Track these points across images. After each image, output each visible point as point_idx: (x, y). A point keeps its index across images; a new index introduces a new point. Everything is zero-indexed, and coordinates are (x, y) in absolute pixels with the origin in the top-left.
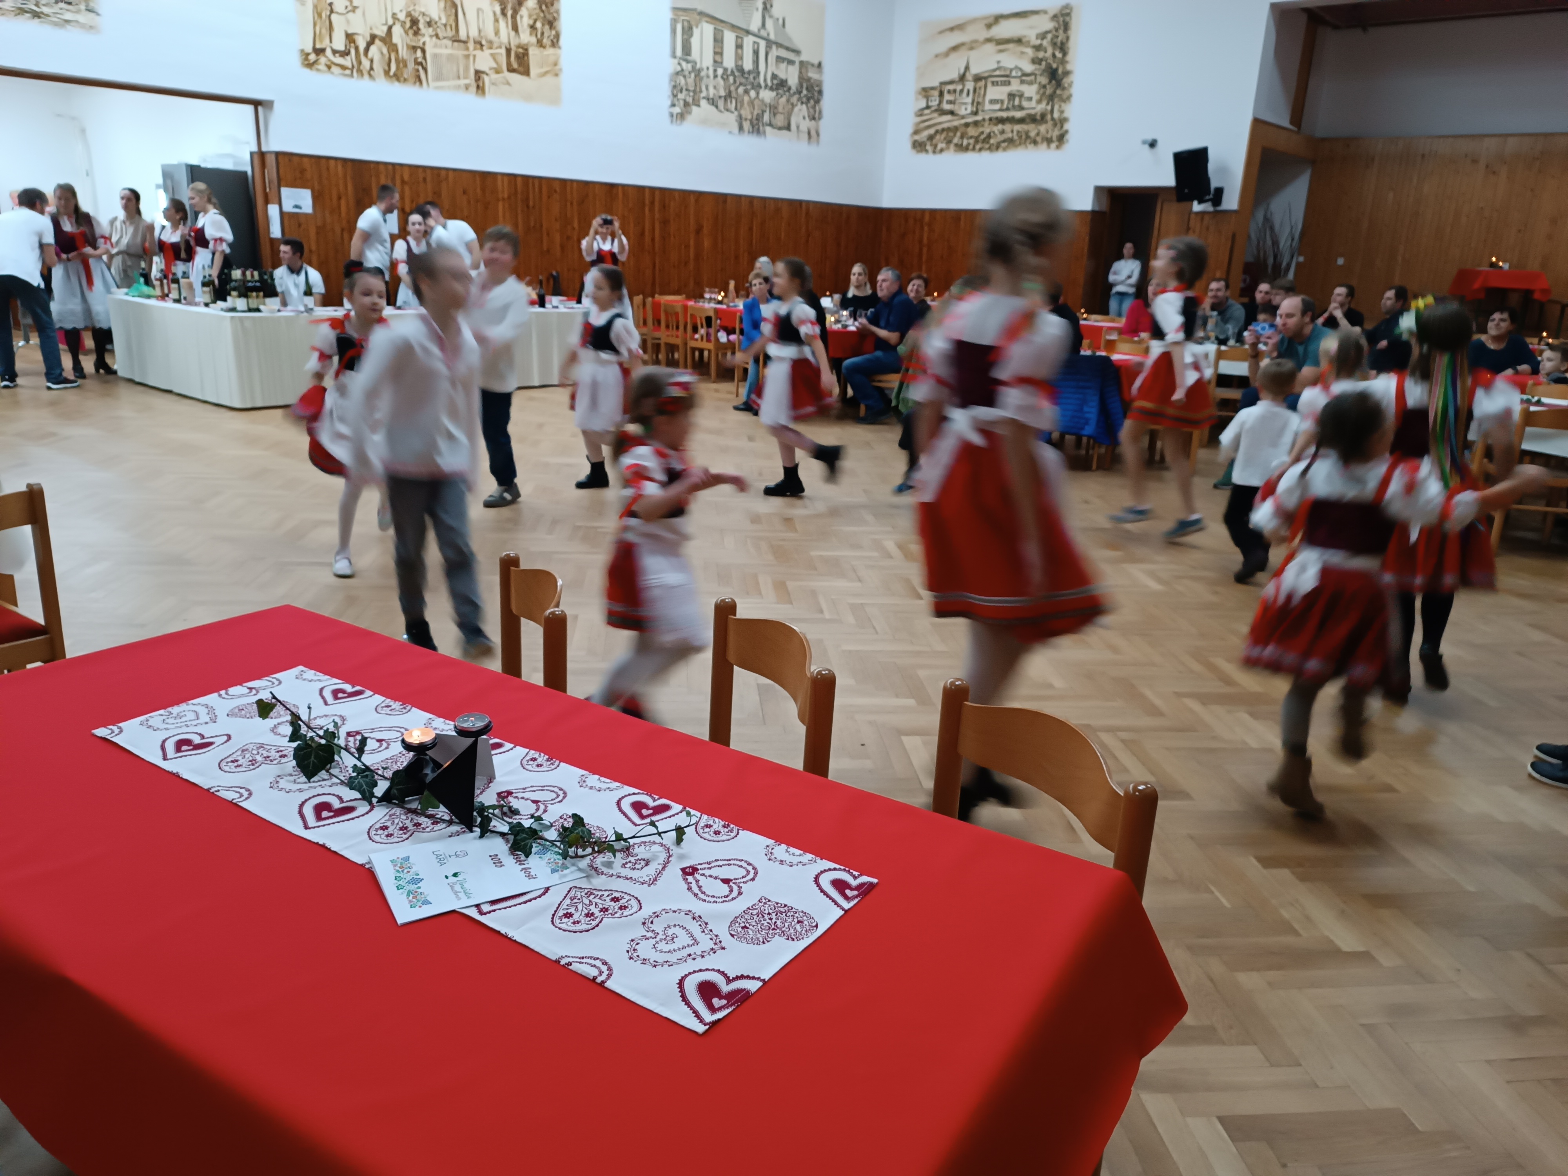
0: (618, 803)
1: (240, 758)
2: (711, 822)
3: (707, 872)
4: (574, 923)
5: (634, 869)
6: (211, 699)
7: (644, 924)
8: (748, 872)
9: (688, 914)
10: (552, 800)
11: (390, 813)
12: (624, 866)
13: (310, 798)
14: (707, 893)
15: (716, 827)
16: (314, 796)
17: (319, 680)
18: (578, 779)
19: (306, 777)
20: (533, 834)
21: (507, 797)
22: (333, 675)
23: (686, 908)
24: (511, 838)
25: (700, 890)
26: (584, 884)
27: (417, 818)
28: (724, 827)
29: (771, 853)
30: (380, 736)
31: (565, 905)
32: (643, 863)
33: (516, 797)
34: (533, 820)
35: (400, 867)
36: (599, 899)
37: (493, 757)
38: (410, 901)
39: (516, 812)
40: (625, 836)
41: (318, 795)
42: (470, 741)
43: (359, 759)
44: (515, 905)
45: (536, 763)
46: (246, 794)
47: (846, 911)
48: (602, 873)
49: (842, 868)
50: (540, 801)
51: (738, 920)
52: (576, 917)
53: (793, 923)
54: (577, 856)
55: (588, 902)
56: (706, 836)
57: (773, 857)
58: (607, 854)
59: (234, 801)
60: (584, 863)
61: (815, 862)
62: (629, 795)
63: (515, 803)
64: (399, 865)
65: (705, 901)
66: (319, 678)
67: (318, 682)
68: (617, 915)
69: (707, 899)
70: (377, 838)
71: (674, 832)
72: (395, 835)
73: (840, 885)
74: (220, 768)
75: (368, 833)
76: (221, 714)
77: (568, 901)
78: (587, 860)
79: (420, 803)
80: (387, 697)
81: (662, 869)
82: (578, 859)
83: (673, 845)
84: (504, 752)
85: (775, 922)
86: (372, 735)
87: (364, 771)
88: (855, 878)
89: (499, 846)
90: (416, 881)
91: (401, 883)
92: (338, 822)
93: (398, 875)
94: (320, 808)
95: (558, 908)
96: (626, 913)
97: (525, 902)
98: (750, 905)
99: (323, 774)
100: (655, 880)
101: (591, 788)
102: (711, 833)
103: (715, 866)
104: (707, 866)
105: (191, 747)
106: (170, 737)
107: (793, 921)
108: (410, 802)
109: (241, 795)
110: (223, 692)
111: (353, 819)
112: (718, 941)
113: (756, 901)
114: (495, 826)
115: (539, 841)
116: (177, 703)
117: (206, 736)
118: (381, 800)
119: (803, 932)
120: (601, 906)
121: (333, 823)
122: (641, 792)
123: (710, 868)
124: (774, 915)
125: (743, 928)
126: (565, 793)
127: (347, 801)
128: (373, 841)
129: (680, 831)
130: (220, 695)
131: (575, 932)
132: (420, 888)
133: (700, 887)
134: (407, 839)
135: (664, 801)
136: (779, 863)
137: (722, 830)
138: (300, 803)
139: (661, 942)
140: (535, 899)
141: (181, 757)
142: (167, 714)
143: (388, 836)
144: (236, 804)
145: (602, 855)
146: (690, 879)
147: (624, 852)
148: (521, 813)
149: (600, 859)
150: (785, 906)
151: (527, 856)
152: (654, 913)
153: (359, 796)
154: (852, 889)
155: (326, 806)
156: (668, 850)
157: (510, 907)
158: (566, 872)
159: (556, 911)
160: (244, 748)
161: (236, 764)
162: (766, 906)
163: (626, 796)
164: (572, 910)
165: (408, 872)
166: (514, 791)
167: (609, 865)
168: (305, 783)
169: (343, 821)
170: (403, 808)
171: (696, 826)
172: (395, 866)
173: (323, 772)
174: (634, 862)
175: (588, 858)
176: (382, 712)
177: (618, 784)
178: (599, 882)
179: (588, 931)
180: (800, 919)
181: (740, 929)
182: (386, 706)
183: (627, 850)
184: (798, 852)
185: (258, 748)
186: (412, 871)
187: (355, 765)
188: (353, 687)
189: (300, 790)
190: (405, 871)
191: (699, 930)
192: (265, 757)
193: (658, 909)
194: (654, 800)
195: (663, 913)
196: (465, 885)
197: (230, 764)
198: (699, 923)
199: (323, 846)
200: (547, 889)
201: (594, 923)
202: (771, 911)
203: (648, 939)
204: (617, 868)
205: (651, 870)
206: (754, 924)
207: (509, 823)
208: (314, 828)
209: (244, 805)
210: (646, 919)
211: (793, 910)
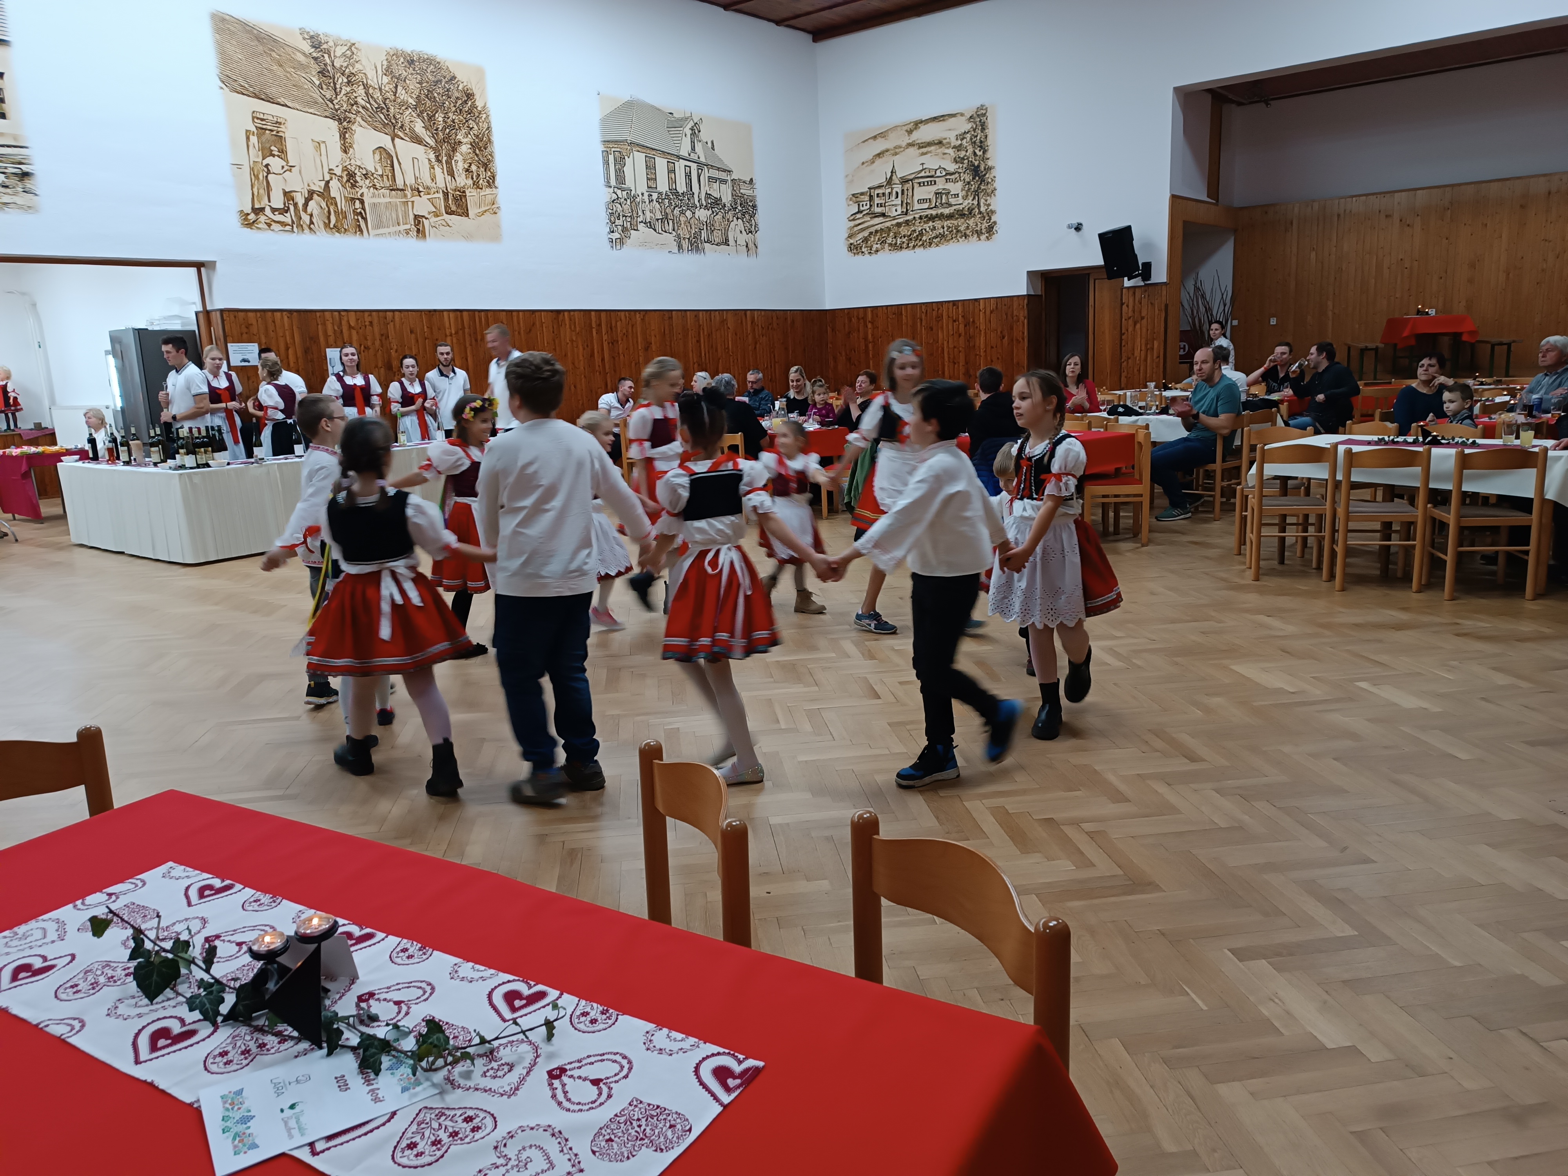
0: (490, 996)
1: (81, 982)
2: (588, 1009)
3: (576, 1073)
4: (417, 1156)
5: (495, 1077)
6: (65, 912)
7: (496, 1148)
8: (622, 1067)
9: (545, 1130)
10: (418, 998)
11: (234, 1034)
12: (484, 1074)
13: (148, 1024)
14: (573, 1100)
15: (593, 1014)
16: (153, 1022)
17: (188, 877)
18: (450, 970)
19: (149, 999)
20: (385, 1046)
21: (367, 1000)
22: (203, 870)
23: (544, 1122)
24: (361, 1051)
25: (565, 1096)
26: (437, 1104)
27: (263, 1037)
28: (602, 1013)
29: (651, 1041)
30: (239, 938)
31: (410, 1133)
32: (506, 1068)
33: (378, 1000)
34: (391, 1027)
35: (232, 1104)
36: (451, 1120)
37: (354, 954)
38: (235, 1147)
39: (374, 1018)
40: (488, 1038)
41: (159, 1019)
42: (313, 947)
43: (207, 971)
44: (354, 1139)
45: (407, 954)
46: (77, 1025)
47: (725, 1107)
48: (459, 1087)
49: (727, 1051)
50: (403, 1002)
51: (603, 1131)
52: (420, 1148)
53: (664, 1129)
54: (431, 1069)
55: (435, 1125)
56: (581, 1026)
57: (651, 1045)
58: (468, 1061)
59: (63, 1037)
60: (439, 1077)
61: (698, 1046)
62: (504, 983)
63: (375, 1008)
64: (229, 1101)
65: (568, 1110)
66: (187, 874)
67: (186, 879)
68: (467, 1140)
69: (572, 1107)
70: (213, 1068)
71: (544, 1027)
72: (235, 1062)
73: (722, 1073)
74: (56, 997)
75: (205, 1062)
76: (72, 928)
77: (414, 1127)
78: (444, 1072)
79: (267, 1019)
80: (258, 890)
81: (528, 1073)
82: (431, 1073)
83: (543, 1041)
84: (374, 944)
85: (645, 1130)
86: (232, 938)
87: (212, 985)
88: (740, 1062)
89: (347, 1063)
90: (246, 1120)
91: (228, 1124)
92: (175, 1052)
93: (227, 1114)
94: (155, 1037)
95: (401, 1138)
96: (478, 1135)
97: (366, 1134)
98: (618, 1111)
99: (168, 992)
100: (517, 1089)
101: (463, 979)
102: (587, 1022)
103: (586, 1064)
104: (577, 1065)
105: (30, 974)
106: (9, 963)
107: (665, 1126)
108: (258, 1017)
109: (73, 1028)
110: (79, 902)
111: (192, 1045)
112: (576, 1161)
113: (626, 1105)
114: (347, 1039)
115: (393, 1053)
116: (25, 921)
117: (49, 958)
118: (227, 1018)
119: (675, 1139)
120: (451, 1130)
121: (169, 1054)
122: (517, 978)
123: (580, 1068)
124: (643, 1120)
125: (607, 1141)
126: (433, 989)
127: (190, 1024)
128: (209, 1072)
129: (549, 1025)
130: (75, 906)
131: (416, 1167)
132: (249, 1127)
133: (565, 1093)
134: (248, 1065)
135: (540, 988)
136: (656, 1052)
137: (600, 1018)
138: (136, 1031)
139: (512, 1168)
140: (378, 1128)
141: (15, 987)
142: (12, 935)
143: (228, 1063)
144: (64, 1041)
145: (462, 1063)
146: (556, 1083)
147: (487, 1056)
148: (381, 1018)
149: (459, 1068)
150: (658, 1107)
151: (377, 1074)
152: (509, 1133)
153: (201, 1017)
154: (735, 1078)
155: (164, 1033)
156: (536, 1049)
157: (348, 1142)
158: (418, 1089)
159: (398, 1142)
160: (88, 969)
161: (75, 990)
162: (637, 1109)
163: (499, 985)
164: (417, 1139)
165: (239, 1109)
166: (376, 992)
167: (467, 1075)
168: (147, 1005)
169: (180, 1050)
170: (250, 1025)
171: (571, 1016)
172: (225, 1103)
173: (168, 990)
174: (496, 1067)
175: (446, 1069)
176: (251, 908)
177: (492, 971)
178: (455, 1098)
179: (430, 1164)
180: (673, 1122)
181: (603, 1143)
182: (255, 901)
183: (490, 1055)
184: (680, 1036)
185: (103, 967)
186: (244, 1106)
187: (202, 980)
188: (223, 881)
189: (140, 1016)
190: (236, 1108)
191: (557, 1148)
192: (109, 978)
193: (513, 1127)
194: (530, 987)
195: (519, 1131)
196: (302, 1119)
197: (68, 990)
198: (559, 1140)
199: (151, 1084)
200: (394, 1114)
201: (439, 1153)
202: (640, 1116)
203: (497, 1167)
204: (478, 1079)
205: (513, 1077)
206: (620, 1134)
207: (362, 1034)
208: (145, 1061)
209: (73, 1041)
210: (498, 1142)
211: (667, 1112)
